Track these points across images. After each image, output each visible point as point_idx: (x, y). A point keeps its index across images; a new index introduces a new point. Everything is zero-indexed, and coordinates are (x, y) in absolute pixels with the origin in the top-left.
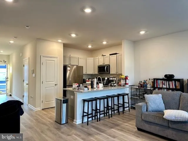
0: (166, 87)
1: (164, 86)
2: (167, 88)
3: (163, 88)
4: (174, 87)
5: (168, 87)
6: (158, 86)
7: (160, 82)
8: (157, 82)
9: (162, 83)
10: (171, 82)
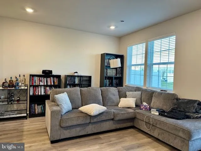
0: (43, 84)
1: (41, 84)
2: (44, 86)
3: (40, 85)
4: (52, 84)
5: (46, 84)
6: (33, 84)
7: (36, 79)
8: (33, 79)
9: (39, 79)
10: (49, 78)
